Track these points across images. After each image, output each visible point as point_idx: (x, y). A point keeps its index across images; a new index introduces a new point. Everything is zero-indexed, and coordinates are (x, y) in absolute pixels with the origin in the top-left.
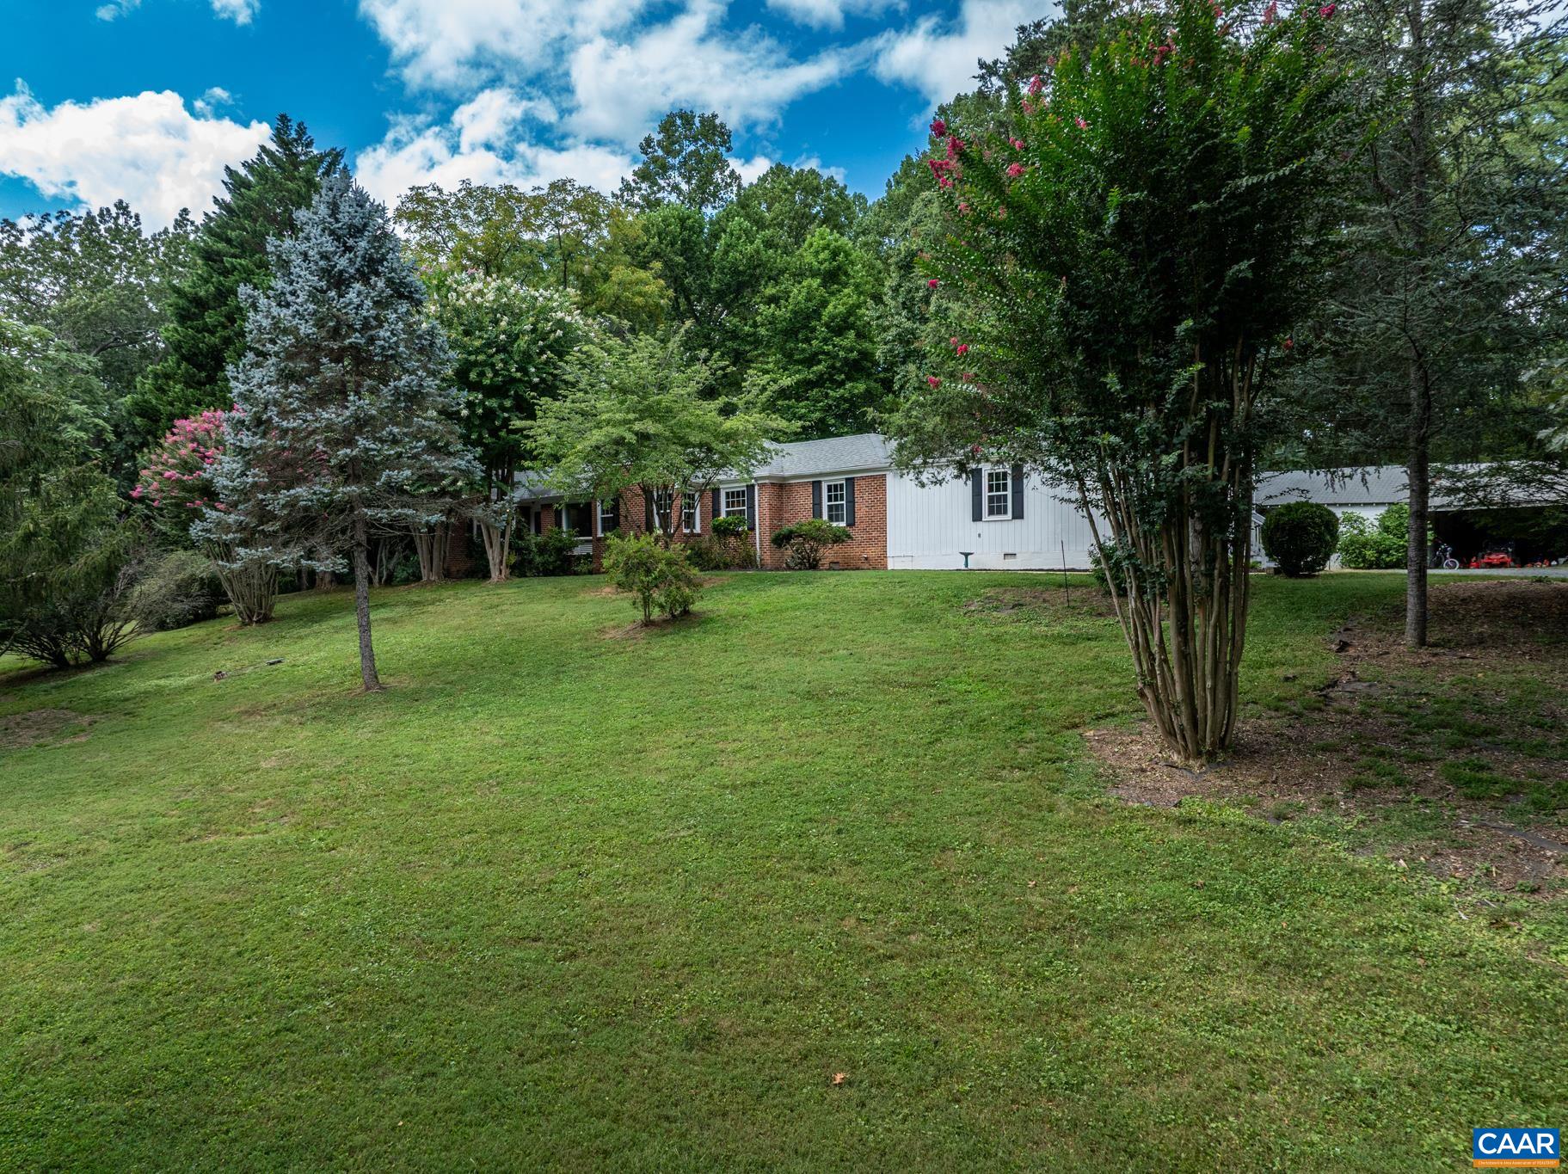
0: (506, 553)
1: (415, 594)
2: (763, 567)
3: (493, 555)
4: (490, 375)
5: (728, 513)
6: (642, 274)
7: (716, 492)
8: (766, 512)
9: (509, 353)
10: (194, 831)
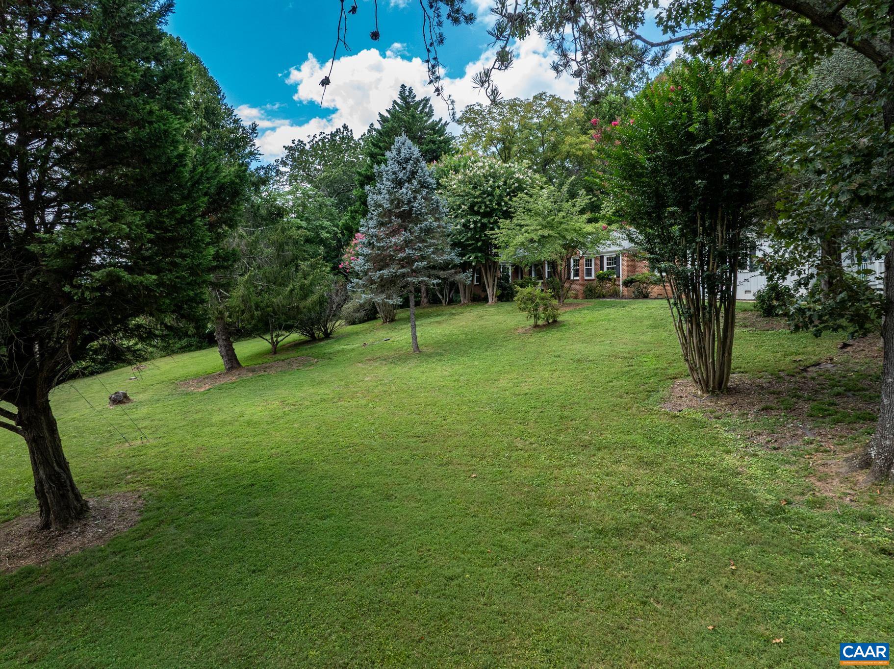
0: (495, 290)
1: (452, 309)
2: (623, 297)
3: (489, 292)
4: (483, 208)
5: (608, 268)
6: (583, 138)
7: (602, 257)
8: (625, 268)
9: (493, 196)
10: (335, 400)
